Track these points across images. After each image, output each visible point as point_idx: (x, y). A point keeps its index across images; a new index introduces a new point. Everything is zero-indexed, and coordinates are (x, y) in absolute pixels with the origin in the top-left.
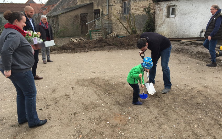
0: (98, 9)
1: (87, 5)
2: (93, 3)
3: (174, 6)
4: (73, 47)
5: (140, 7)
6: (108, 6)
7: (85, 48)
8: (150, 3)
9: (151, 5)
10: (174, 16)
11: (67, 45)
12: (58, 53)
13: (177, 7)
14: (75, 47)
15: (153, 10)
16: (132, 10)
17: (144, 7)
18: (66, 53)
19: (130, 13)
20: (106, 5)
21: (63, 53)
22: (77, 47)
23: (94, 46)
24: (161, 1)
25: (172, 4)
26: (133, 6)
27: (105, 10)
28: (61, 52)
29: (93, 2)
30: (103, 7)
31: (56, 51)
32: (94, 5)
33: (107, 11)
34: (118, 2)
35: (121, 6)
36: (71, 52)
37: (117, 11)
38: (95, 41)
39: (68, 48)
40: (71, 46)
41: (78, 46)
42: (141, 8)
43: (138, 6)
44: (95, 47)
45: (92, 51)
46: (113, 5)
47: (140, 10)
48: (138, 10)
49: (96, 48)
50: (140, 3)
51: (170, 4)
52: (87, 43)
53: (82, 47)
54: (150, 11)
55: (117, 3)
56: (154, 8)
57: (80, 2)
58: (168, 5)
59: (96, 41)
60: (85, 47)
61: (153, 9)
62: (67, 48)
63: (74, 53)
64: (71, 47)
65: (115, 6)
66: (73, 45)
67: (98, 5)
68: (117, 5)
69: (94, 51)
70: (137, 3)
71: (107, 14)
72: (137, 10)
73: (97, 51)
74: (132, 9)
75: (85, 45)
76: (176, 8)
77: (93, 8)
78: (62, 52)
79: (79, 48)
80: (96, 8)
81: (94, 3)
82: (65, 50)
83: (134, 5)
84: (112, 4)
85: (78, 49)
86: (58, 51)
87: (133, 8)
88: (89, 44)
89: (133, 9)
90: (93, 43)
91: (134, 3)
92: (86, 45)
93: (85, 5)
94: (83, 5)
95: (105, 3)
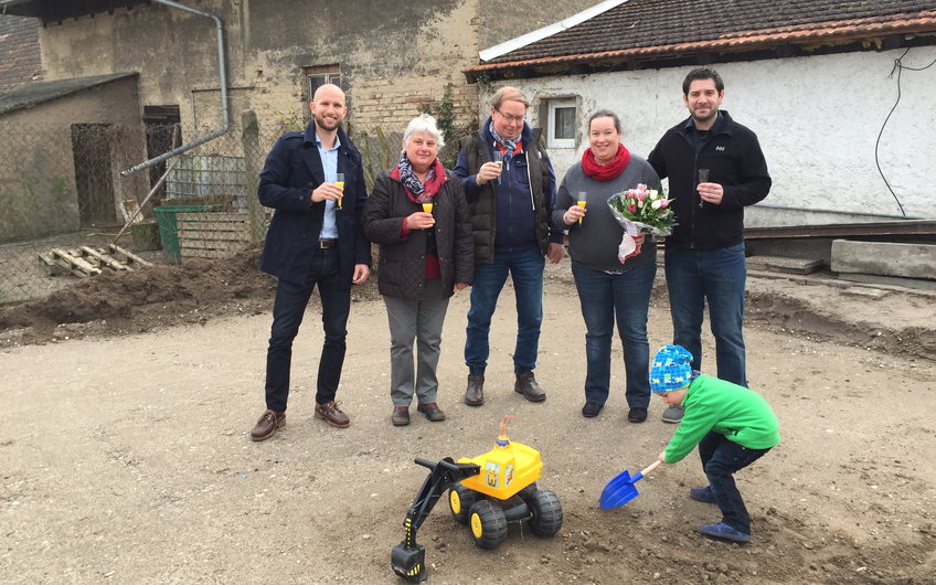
0: (168, 102)
1: (104, 84)
2: (136, 76)
3: (571, 98)
4: (115, 301)
5: (399, 100)
6: (229, 90)
7: (186, 302)
8: (450, 85)
9: (456, 91)
10: (573, 140)
11: (81, 293)
12: (26, 340)
13: (585, 104)
14: (128, 299)
15: (465, 117)
16: (359, 114)
17: (420, 100)
18: (81, 337)
19: (349, 124)
20: (213, 85)
21: (58, 338)
22: (144, 301)
23: (234, 288)
24: (505, 79)
25: (558, 93)
26: (366, 93)
27: (212, 110)
28: (46, 337)
29: (140, 70)
30: (198, 95)
31: (18, 332)
32: (144, 84)
33: (225, 112)
34: (284, 73)
35: (300, 93)
36: (110, 332)
37: (279, 117)
38: (231, 260)
39: (87, 309)
40: (103, 298)
41: (142, 293)
42: (405, 106)
43: (392, 95)
44: (239, 295)
45: (229, 312)
46: (252, 88)
47: (403, 113)
48: (391, 112)
49: (247, 297)
50: (398, 81)
51: (550, 92)
52: (193, 277)
53: (168, 299)
54: (450, 121)
55: (275, 79)
56: (473, 108)
57: (62, 70)
58: (543, 95)
59: (241, 262)
60: (188, 295)
61: (468, 110)
62: (82, 307)
63: (131, 332)
64: (104, 303)
65: (264, 92)
66: (114, 289)
67: (166, 87)
68: (276, 91)
69: (241, 313)
70: (385, 82)
71: (226, 126)
72: (387, 114)
73: (258, 313)
74: (361, 107)
75: (182, 284)
76: (581, 110)
77: (136, 96)
78: (57, 334)
79: (153, 306)
80: (155, 99)
81: (144, 76)
82: (73, 318)
83: (369, 90)
84: (247, 85)
85: (145, 310)
86: (28, 329)
87: (362, 103)
88: (206, 278)
89: (366, 109)
90: (223, 274)
91: (370, 83)
92: (187, 284)
93: (97, 86)
94: (87, 85)
95: (206, 79)
